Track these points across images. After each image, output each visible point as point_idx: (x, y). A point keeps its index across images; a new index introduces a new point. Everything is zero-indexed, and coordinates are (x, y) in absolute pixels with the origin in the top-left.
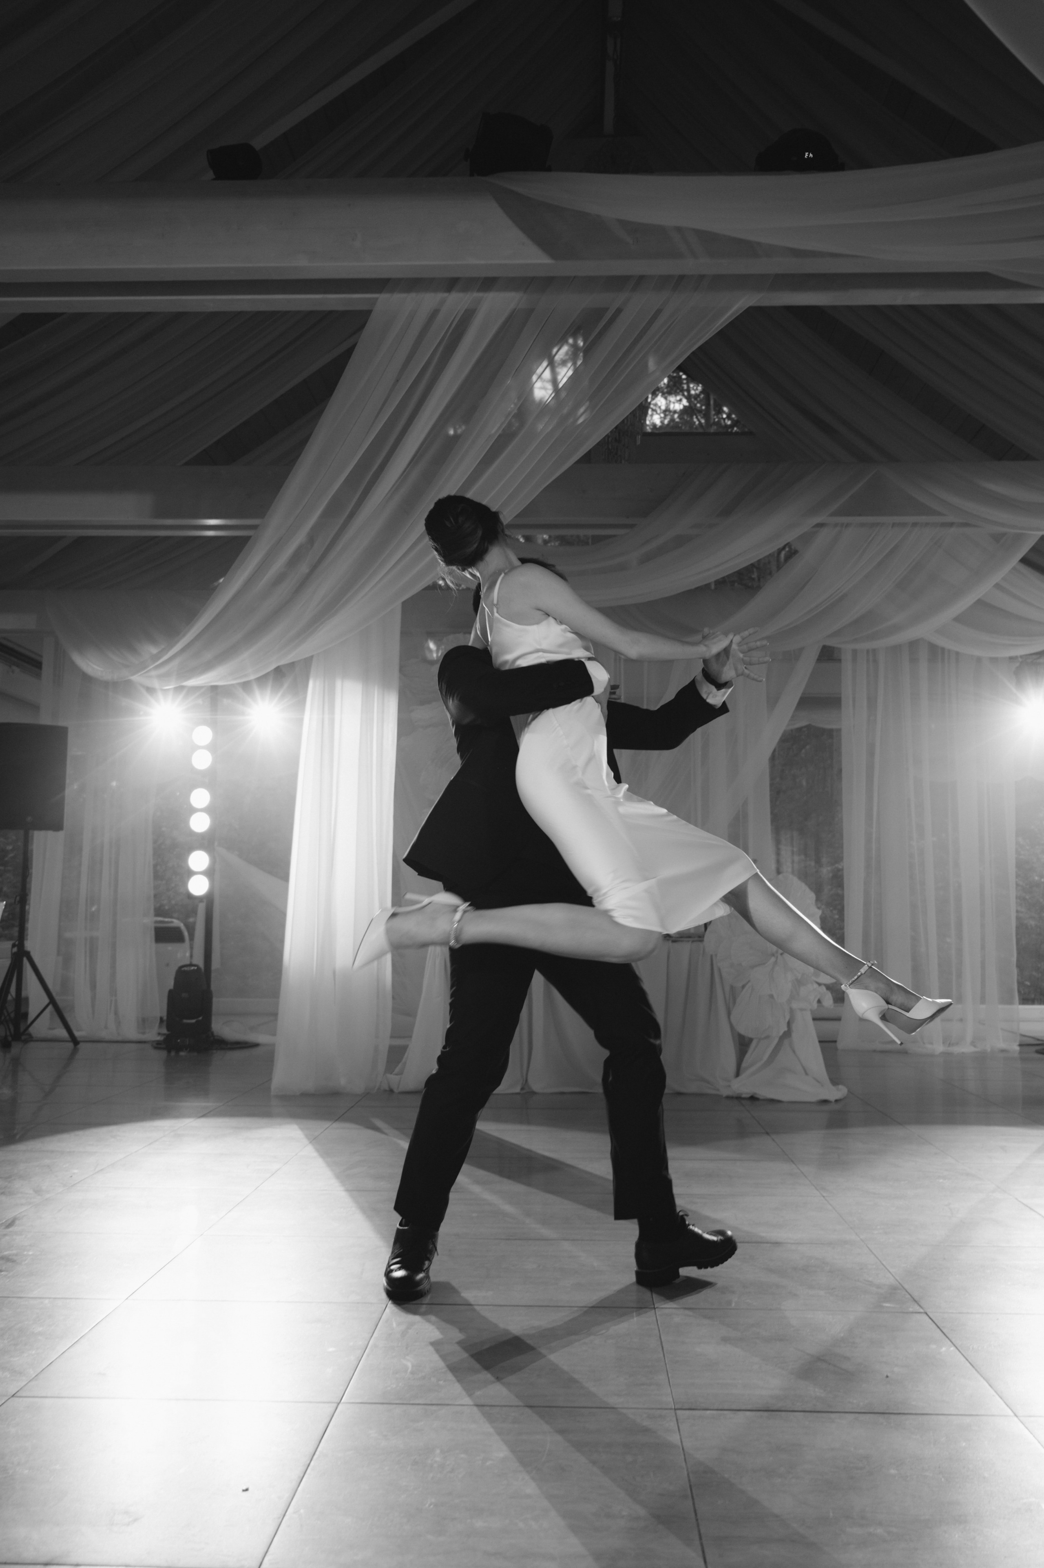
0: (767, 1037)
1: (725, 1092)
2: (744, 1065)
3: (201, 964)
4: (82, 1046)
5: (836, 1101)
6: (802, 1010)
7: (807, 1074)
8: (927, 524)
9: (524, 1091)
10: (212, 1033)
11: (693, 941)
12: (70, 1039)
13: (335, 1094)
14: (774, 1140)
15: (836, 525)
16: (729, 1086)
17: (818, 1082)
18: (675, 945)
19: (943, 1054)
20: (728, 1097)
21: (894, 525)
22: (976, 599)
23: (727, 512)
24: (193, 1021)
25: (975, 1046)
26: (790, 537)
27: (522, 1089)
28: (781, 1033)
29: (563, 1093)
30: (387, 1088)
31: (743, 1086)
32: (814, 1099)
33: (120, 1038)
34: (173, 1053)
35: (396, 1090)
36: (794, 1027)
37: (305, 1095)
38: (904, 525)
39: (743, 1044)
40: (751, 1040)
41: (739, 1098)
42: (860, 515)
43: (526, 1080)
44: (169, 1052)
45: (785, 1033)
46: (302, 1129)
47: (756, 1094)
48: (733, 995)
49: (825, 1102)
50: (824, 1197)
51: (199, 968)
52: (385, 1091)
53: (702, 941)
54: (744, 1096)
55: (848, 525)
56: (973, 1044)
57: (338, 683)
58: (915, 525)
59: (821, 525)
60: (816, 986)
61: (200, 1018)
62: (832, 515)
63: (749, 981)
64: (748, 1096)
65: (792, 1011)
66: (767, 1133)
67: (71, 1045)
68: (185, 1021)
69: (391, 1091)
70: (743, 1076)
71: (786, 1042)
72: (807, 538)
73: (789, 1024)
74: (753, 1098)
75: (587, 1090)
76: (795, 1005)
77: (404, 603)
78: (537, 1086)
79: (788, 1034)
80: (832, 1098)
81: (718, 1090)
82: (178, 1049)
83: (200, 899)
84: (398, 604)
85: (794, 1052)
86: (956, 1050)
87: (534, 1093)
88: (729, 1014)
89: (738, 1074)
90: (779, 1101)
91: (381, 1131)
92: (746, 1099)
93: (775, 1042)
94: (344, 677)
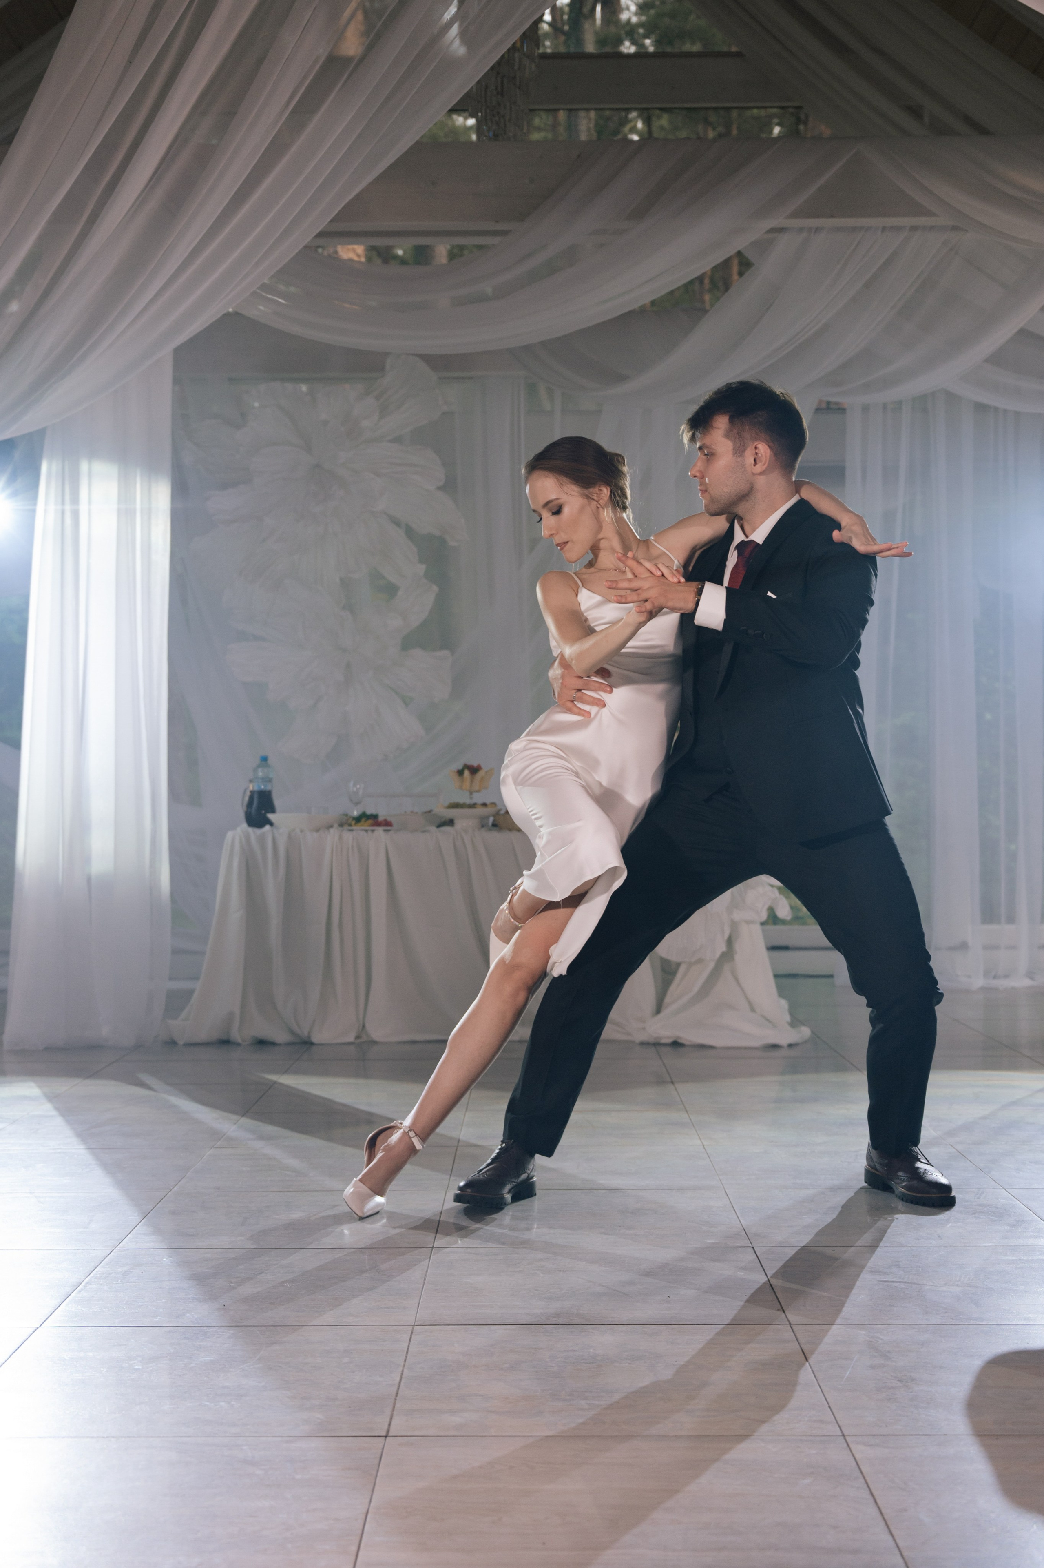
0: (700, 961)
1: (639, 1037)
2: (667, 1000)
5: (790, 1046)
6: (748, 922)
7: (753, 1010)
8: (932, 228)
9: (359, 1041)
13: (94, 1047)
14: (676, 1089)
15: (801, 230)
16: (644, 1029)
17: (768, 1021)
19: (983, 989)
20: (643, 1044)
21: (884, 229)
22: (1015, 330)
23: (639, 213)
25: (1032, 979)
26: (740, 243)
27: (358, 1037)
28: (719, 954)
29: (414, 1042)
30: (167, 1038)
31: (663, 1027)
32: (756, 1043)
35: (181, 1043)
36: (737, 946)
37: (49, 1049)
38: (898, 229)
39: (666, 972)
40: (678, 965)
41: (656, 1044)
42: (832, 216)
43: (364, 1026)
45: (723, 955)
46: (39, 1087)
47: (679, 1037)
49: (775, 1047)
50: (703, 1145)
52: (164, 1041)
54: (664, 1041)
55: (818, 230)
56: (1030, 975)
57: (84, 466)
58: (914, 228)
59: (781, 230)
60: (768, 888)
62: (795, 215)
64: (670, 1041)
65: (734, 925)
66: (672, 1082)
69: (173, 1041)
70: (665, 1012)
71: (727, 968)
72: (763, 246)
73: (730, 942)
74: (676, 1044)
76: (737, 916)
77: (176, 351)
78: (377, 1032)
79: (728, 956)
80: (784, 1041)
81: (629, 1034)
84: (168, 349)
85: (737, 980)
86: (1003, 984)
87: (375, 1042)
89: (658, 1010)
90: (712, 1047)
91: (149, 1088)
92: (665, 1045)
93: (712, 965)
94: (93, 455)
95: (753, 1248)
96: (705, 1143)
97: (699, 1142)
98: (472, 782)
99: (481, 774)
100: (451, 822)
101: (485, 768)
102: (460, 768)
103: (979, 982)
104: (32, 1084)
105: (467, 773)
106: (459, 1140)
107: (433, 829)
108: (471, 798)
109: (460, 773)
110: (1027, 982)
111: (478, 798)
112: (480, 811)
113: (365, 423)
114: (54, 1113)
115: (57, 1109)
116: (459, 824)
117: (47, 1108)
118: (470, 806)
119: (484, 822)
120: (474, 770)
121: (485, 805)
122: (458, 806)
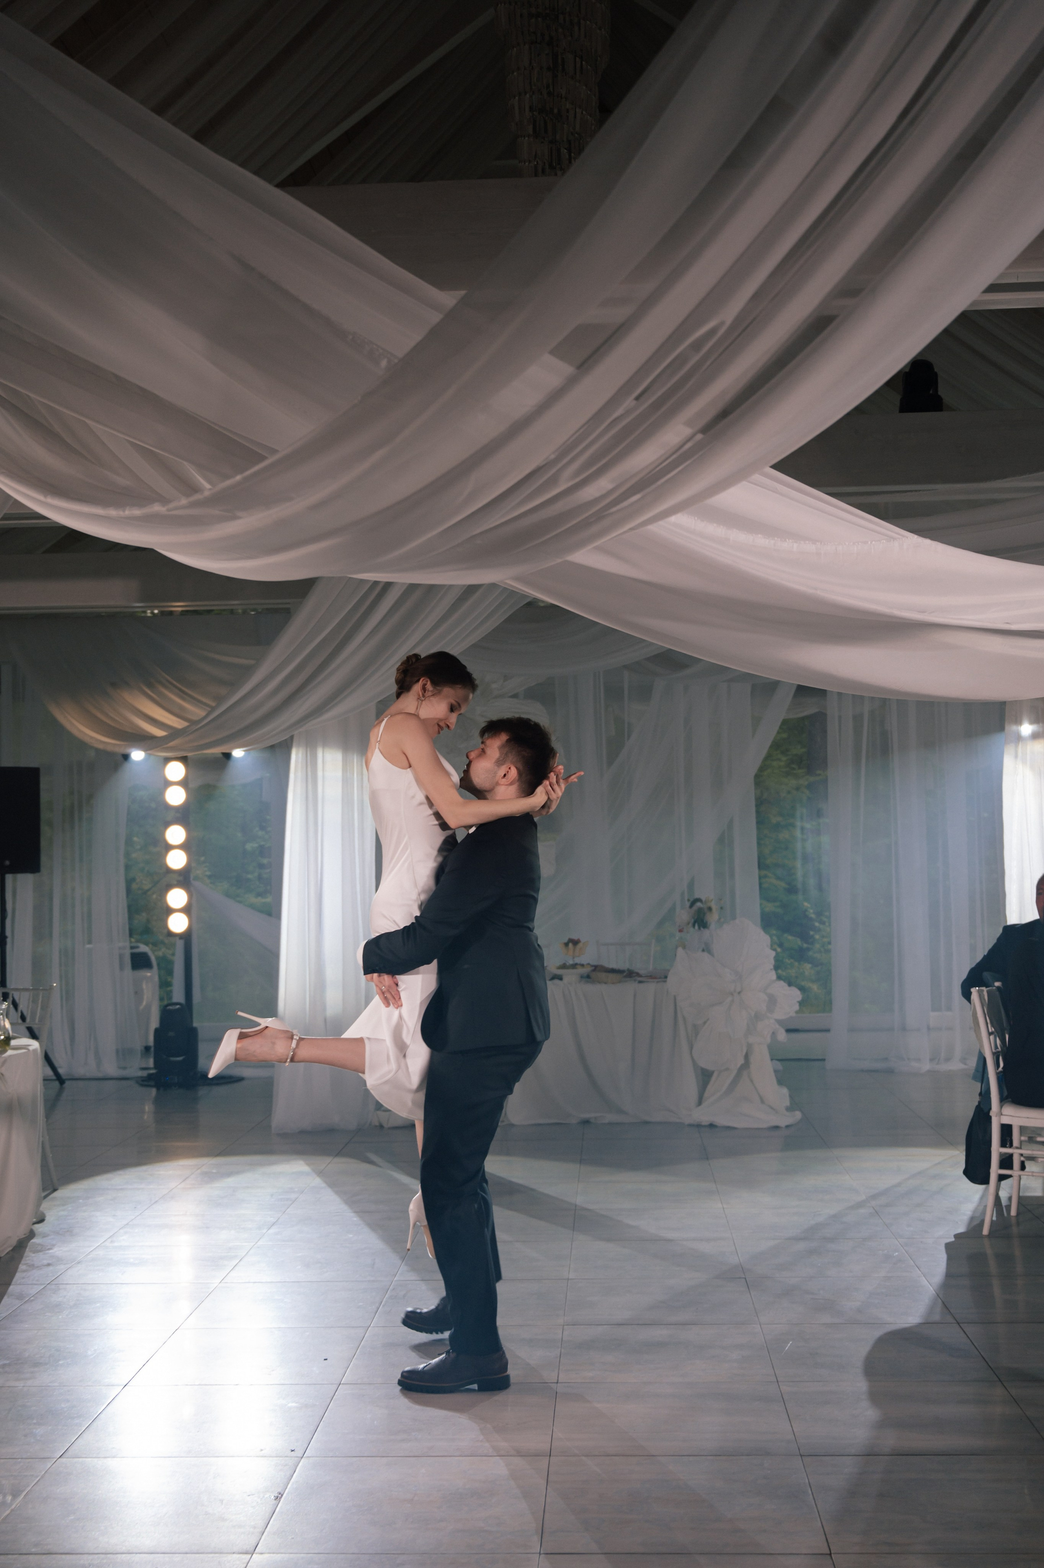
0: (727, 1069)
1: (687, 1121)
2: (706, 1095)
3: (182, 998)
4: (67, 1084)
5: (787, 1127)
6: (757, 1044)
7: (762, 1102)
10: (199, 1070)
11: (657, 982)
12: (54, 1078)
13: (331, 1131)
16: (691, 1115)
17: (772, 1108)
18: (641, 985)
19: (929, 1071)
20: (690, 1125)
24: (180, 1058)
25: (965, 1064)
28: (739, 1066)
29: (539, 1125)
30: (377, 1124)
31: (702, 1115)
32: (765, 1126)
33: (100, 1075)
34: (162, 1090)
35: (385, 1125)
36: (751, 1059)
37: (303, 1132)
39: (705, 1077)
40: (713, 1072)
41: (699, 1126)
44: (158, 1089)
45: (743, 1065)
46: (308, 1165)
47: (713, 1122)
48: (696, 1030)
49: (777, 1128)
51: (181, 1006)
52: (376, 1126)
53: (665, 981)
54: (703, 1124)
61: (188, 1055)
63: (708, 1019)
64: (707, 1124)
65: (750, 1046)
66: (708, 1158)
67: (57, 1084)
68: (172, 1059)
69: (381, 1126)
70: (704, 1105)
71: (745, 1074)
73: (747, 1057)
74: (712, 1126)
75: (561, 1121)
76: (750, 1041)
79: (746, 1065)
80: (783, 1124)
81: (681, 1119)
82: (168, 1086)
83: (181, 936)
85: (752, 1081)
86: (944, 1067)
87: (512, 1125)
88: (691, 1048)
89: (700, 1103)
90: (735, 1128)
91: (380, 1166)
92: (705, 1126)
93: (735, 1072)
94: (325, 744)
95: (745, 1278)
96: (725, 1206)
97: (720, 1205)
98: (574, 950)
99: (580, 945)
100: (560, 978)
101: (583, 940)
102: (566, 940)
103: (926, 1066)
104: (301, 1162)
105: (571, 945)
106: (576, 1206)
108: (574, 961)
109: (566, 944)
110: (962, 1066)
111: (577, 960)
112: (580, 971)
114: (324, 1185)
115: (326, 1182)
116: (566, 979)
117: (317, 1181)
118: (574, 966)
119: (582, 977)
120: (575, 942)
121: (582, 965)
122: (564, 966)
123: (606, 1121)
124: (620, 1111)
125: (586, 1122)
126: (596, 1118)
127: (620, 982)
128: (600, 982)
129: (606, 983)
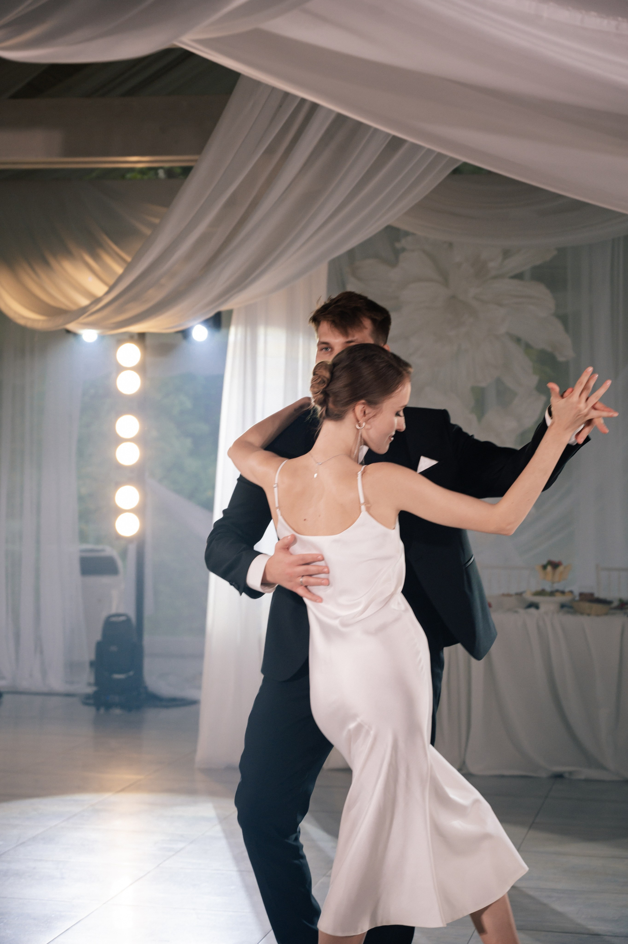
3: (132, 614)
10: (146, 688)
24: (123, 676)
34: (102, 710)
43: (464, 762)
44: (98, 709)
51: (128, 620)
57: (261, 331)
61: (131, 673)
68: (115, 676)
75: (530, 774)
77: (331, 262)
78: (474, 768)
82: (108, 706)
83: (129, 540)
84: (323, 265)
94: (267, 323)
98: (554, 574)
99: (561, 569)
100: (536, 606)
101: (564, 563)
102: (545, 562)
105: (549, 568)
107: (522, 611)
108: (552, 586)
109: (544, 567)
111: (556, 586)
112: (559, 598)
113: (491, 265)
116: (543, 608)
118: (552, 594)
119: (563, 606)
120: (555, 565)
121: (563, 593)
122: (542, 593)
123: (582, 777)
124: (601, 767)
125: (559, 776)
126: (571, 773)
127: (606, 614)
128: (582, 613)
129: (589, 615)
